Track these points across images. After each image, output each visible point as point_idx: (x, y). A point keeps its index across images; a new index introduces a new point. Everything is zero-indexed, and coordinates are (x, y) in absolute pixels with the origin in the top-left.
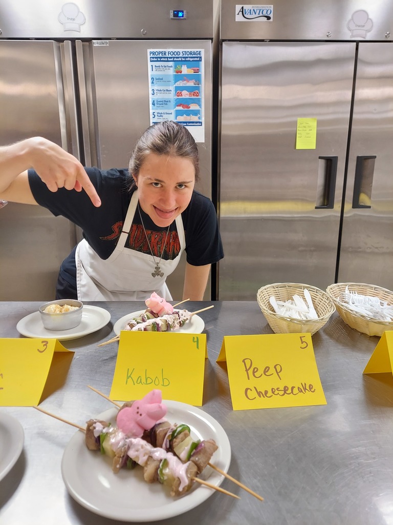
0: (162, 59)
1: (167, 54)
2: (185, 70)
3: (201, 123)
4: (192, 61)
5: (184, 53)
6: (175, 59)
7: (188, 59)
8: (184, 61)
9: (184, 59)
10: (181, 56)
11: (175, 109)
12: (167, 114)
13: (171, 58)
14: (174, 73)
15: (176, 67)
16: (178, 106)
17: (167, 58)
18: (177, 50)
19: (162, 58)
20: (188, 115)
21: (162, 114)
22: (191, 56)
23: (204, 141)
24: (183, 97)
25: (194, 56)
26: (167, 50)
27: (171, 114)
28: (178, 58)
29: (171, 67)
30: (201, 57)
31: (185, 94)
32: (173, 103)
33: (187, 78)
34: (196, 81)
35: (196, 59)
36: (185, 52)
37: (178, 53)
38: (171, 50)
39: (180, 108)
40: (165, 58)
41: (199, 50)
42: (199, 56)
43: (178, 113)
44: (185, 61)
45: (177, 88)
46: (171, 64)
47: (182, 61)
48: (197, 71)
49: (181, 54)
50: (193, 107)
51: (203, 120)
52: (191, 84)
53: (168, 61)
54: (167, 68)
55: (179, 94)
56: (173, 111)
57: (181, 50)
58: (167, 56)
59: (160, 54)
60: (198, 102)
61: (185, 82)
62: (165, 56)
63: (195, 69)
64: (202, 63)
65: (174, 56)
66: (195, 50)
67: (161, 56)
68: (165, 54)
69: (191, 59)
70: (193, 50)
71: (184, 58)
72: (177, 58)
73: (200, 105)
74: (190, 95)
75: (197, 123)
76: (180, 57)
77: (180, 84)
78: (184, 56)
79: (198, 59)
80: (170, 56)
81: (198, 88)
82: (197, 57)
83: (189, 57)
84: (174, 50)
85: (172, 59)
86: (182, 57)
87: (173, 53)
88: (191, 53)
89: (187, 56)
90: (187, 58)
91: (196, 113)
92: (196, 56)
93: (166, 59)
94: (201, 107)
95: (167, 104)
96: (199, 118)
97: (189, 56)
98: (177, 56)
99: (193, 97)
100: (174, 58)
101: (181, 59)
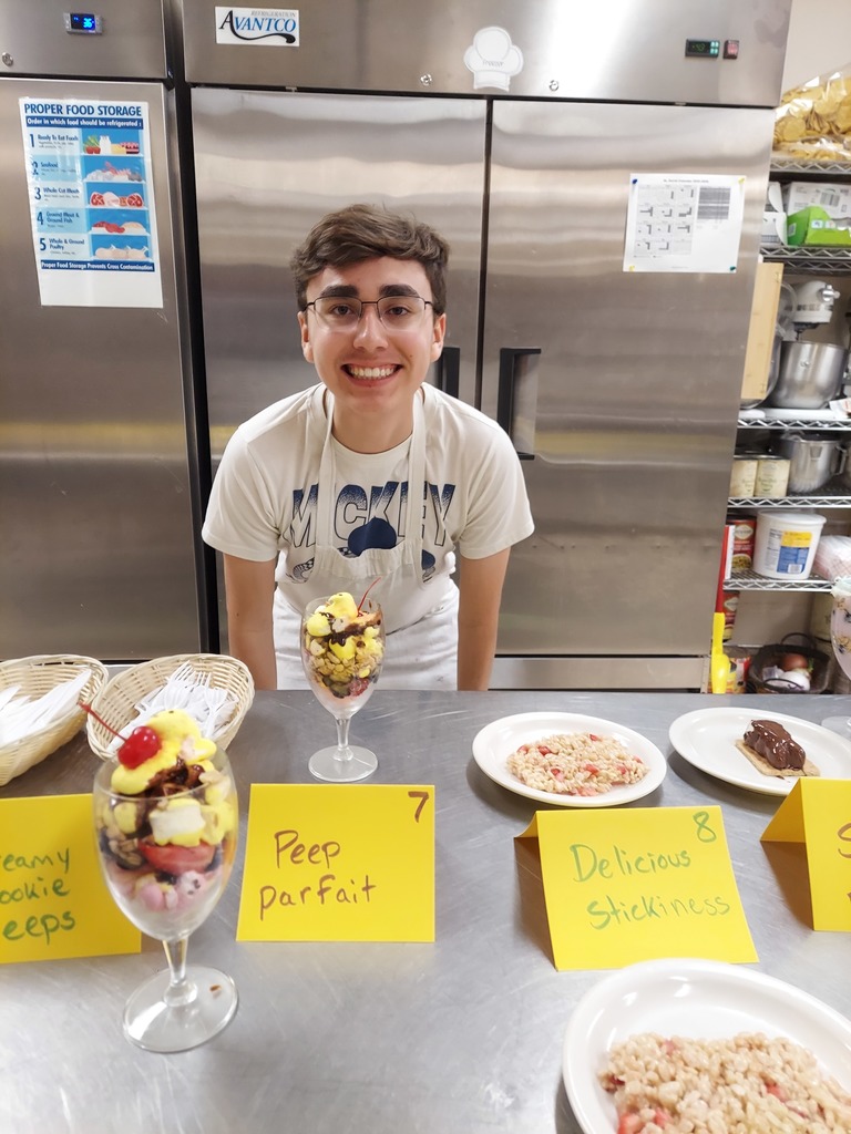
0: (52, 122)
1: (64, 110)
2: (107, 147)
3: (153, 265)
4: (122, 127)
5: (103, 109)
6: (83, 123)
7: (112, 123)
8: (104, 127)
9: (104, 123)
10: (96, 115)
11: (90, 233)
12: (72, 242)
13: (74, 119)
14: (84, 154)
15: (85, 140)
16: (95, 226)
17: (65, 119)
18: (86, 103)
19: (53, 118)
20: (121, 246)
21: (60, 241)
22: (119, 116)
23: (161, 306)
24: (106, 206)
25: (125, 116)
26: (64, 102)
27: (82, 242)
28: (90, 119)
29: (76, 138)
30: (141, 121)
31: (112, 202)
32: (83, 220)
33: (115, 164)
34: (134, 173)
35: (128, 124)
36: (105, 107)
37: (88, 109)
38: (72, 102)
39: (102, 231)
40: (60, 118)
41: (135, 104)
42: (135, 117)
43: (98, 242)
44: (106, 127)
45: (91, 187)
46: (75, 132)
47: (98, 127)
48: (135, 150)
49: (97, 112)
50: (132, 229)
51: (156, 259)
52: (122, 178)
53: (67, 126)
54: (65, 141)
55: (97, 200)
56: (86, 237)
57: (95, 103)
58: (65, 115)
59: (49, 111)
60: (142, 219)
61: (109, 173)
62: (60, 115)
63: (129, 145)
64: (145, 134)
65: (79, 115)
66: (128, 104)
67: (49, 113)
68: (59, 110)
69: (120, 124)
70: (122, 104)
71: (102, 120)
72: (86, 119)
73: (146, 226)
74: (122, 202)
75: (141, 264)
76: (95, 119)
77: (98, 177)
78: (103, 116)
79: (136, 124)
80: (71, 115)
81: (140, 188)
82: (133, 120)
83: (115, 119)
84: (79, 103)
85: (77, 123)
86: (98, 119)
87: (79, 110)
88: (118, 110)
89: (108, 116)
90: (110, 120)
91: (140, 242)
92: (130, 117)
93: (63, 122)
94: (148, 230)
95: (70, 221)
96: (147, 254)
97: (115, 116)
98: (87, 116)
99: (128, 207)
100: (80, 119)
101: (96, 123)
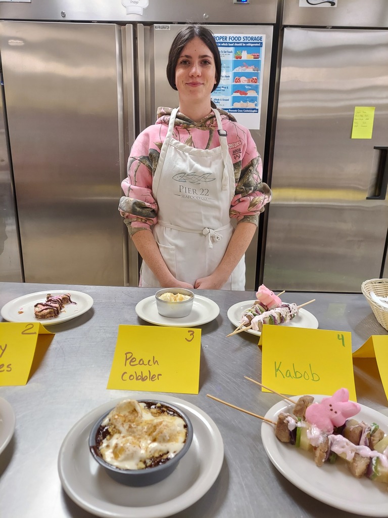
0: (222, 45)
1: (228, 39)
2: (245, 56)
3: (258, 110)
4: (253, 46)
5: (245, 38)
6: (236, 44)
7: (249, 44)
8: (245, 46)
9: (245, 45)
10: (242, 41)
11: (232, 95)
12: (223, 100)
13: (232, 43)
14: (234, 59)
15: (236, 53)
16: (235, 92)
17: (228, 43)
18: (238, 35)
19: (222, 43)
20: (245, 101)
21: (219, 100)
22: (252, 41)
23: (259, 129)
24: (241, 83)
25: (255, 41)
26: (228, 35)
27: (228, 100)
28: (239, 43)
29: (231, 52)
30: (262, 43)
31: (244, 81)
32: (230, 90)
33: (247, 63)
34: (255, 68)
35: (257, 45)
36: (246, 37)
37: (239, 38)
38: (232, 35)
39: (238, 95)
40: (225, 43)
41: (260, 36)
42: (260, 41)
43: (235, 100)
44: (246, 46)
45: (235, 74)
46: (232, 49)
47: (242, 46)
48: (257, 57)
49: (242, 39)
50: (251, 94)
51: (259, 107)
52: (250, 70)
53: (228, 46)
54: (227, 53)
55: (238, 80)
56: (230, 98)
57: (242, 36)
58: (228, 41)
59: (221, 39)
60: (256, 89)
61: (244, 68)
62: (226, 41)
63: (255, 54)
64: (263, 49)
65: (234, 41)
66: (257, 36)
67: (221, 41)
68: (226, 39)
69: (252, 45)
70: (254, 36)
71: (244, 43)
72: (237, 43)
73: (257, 92)
74: (249, 81)
75: (253, 109)
76: (241, 43)
77: (239, 70)
78: (245, 41)
79: (259, 45)
80: (231, 41)
81: (257, 75)
82: (258, 43)
83: (250, 43)
84: (235, 35)
85: (233, 45)
86: (242, 43)
87: (235, 39)
88: (252, 38)
89: (247, 41)
90: (248, 43)
91: (253, 100)
92: (257, 41)
93: (227, 44)
94: (258, 94)
95: (224, 90)
96: (256, 105)
97: (250, 41)
98: (238, 41)
99: (251, 84)
100: (235, 43)
101: (241, 45)
